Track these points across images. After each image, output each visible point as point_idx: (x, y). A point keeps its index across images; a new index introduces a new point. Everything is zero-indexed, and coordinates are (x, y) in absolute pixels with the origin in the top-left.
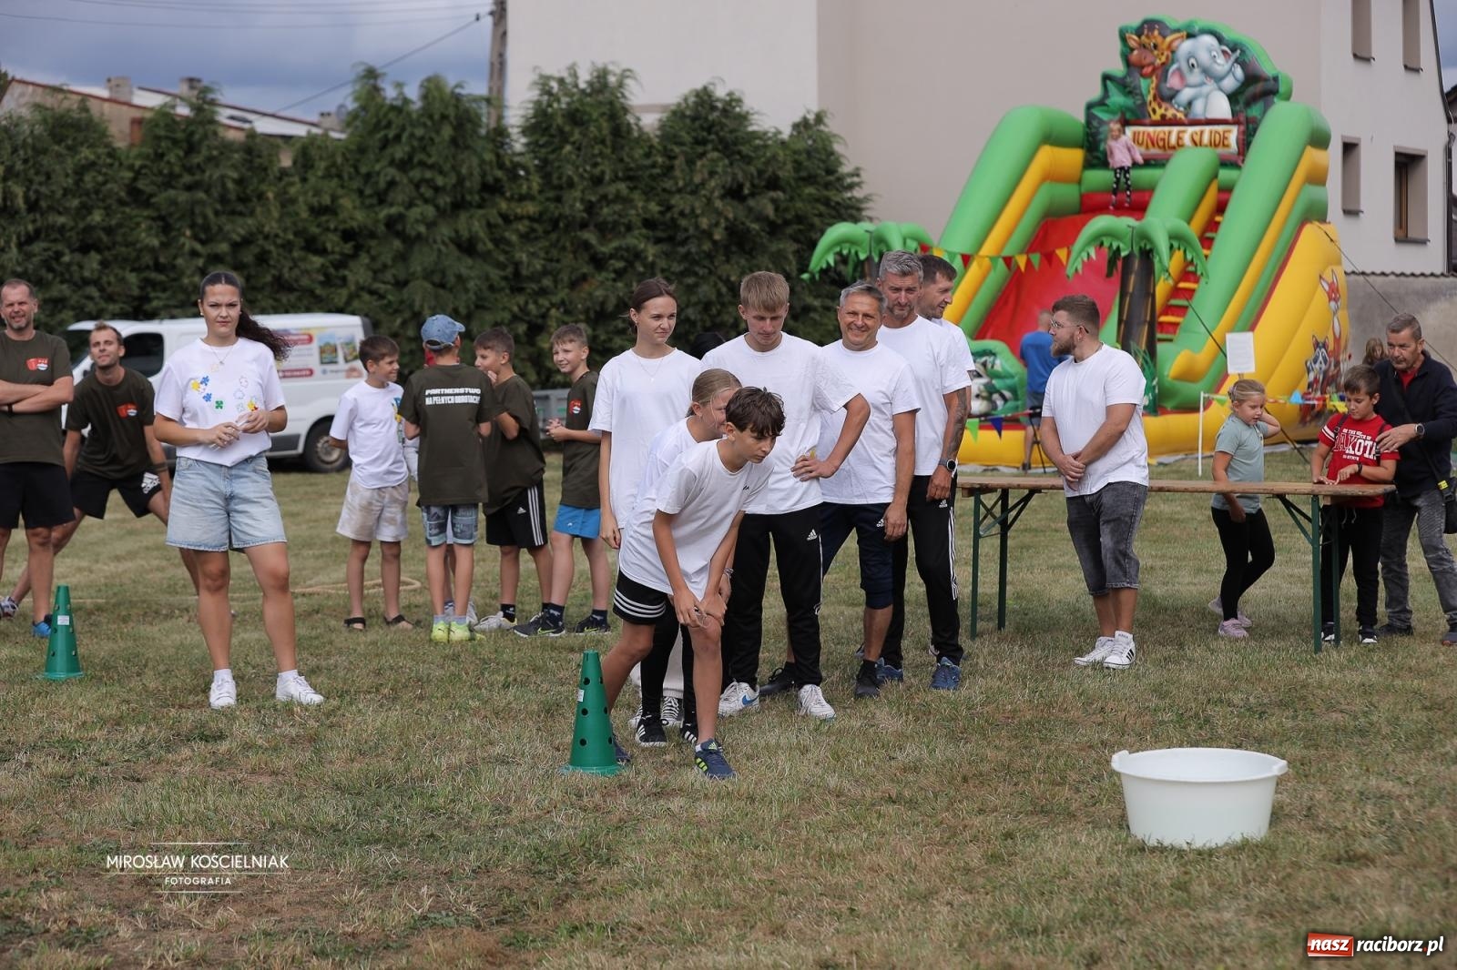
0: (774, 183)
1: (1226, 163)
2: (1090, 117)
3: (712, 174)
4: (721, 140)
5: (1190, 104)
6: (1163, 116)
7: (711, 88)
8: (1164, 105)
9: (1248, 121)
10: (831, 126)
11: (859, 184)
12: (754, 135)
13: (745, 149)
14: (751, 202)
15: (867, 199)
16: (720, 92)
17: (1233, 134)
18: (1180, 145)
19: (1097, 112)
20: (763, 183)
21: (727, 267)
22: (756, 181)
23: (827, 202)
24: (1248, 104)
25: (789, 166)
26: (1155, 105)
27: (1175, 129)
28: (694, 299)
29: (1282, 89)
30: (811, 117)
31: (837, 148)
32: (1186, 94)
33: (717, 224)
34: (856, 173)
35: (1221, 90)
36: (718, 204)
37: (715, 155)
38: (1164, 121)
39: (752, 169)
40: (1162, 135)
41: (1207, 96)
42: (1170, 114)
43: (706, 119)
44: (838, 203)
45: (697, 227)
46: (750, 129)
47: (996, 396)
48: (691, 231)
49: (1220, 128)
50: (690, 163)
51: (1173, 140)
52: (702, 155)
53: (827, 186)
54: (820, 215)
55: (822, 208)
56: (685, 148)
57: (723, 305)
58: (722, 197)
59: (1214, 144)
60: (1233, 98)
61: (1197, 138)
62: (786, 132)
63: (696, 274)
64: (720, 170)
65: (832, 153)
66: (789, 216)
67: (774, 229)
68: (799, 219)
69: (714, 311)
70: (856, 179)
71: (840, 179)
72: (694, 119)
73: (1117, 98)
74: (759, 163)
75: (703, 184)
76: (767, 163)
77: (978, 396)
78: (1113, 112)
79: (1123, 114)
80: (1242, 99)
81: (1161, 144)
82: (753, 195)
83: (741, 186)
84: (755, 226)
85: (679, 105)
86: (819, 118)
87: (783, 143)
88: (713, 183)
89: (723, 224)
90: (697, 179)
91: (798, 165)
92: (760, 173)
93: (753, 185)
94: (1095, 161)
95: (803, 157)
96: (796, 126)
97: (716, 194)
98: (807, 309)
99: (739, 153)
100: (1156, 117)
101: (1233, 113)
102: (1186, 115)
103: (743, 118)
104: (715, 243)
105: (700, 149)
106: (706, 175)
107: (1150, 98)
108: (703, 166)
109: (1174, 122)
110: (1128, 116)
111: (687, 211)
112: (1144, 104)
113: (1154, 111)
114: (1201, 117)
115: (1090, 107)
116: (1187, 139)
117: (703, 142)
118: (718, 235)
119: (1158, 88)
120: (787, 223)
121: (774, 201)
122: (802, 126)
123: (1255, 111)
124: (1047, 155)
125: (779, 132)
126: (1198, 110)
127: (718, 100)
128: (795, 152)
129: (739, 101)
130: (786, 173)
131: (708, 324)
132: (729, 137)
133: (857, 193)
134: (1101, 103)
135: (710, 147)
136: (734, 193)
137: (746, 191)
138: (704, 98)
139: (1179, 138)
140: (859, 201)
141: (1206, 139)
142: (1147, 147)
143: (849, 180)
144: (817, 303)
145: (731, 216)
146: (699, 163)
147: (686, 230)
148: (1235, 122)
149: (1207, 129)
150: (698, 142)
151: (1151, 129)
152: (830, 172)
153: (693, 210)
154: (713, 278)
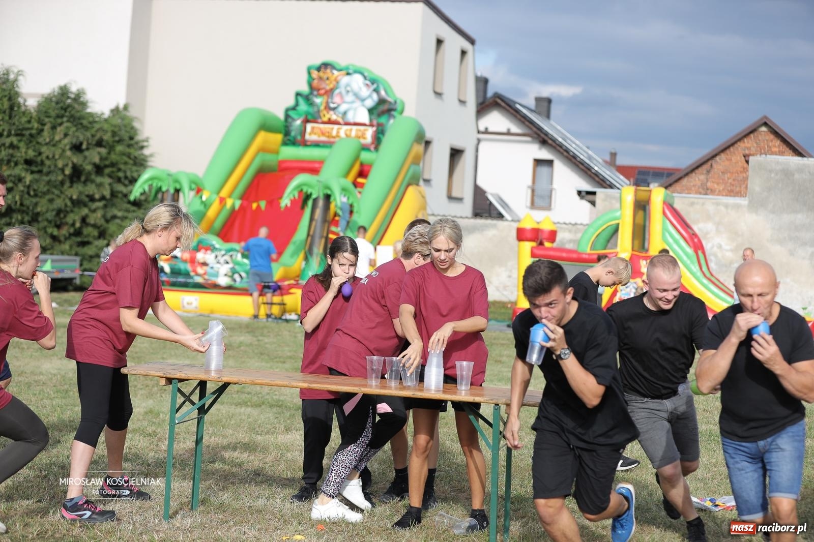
0: (100, 144)
1: (365, 148)
2: (287, 116)
3: (66, 135)
4: (72, 116)
5: (345, 113)
6: (329, 119)
7: (68, 86)
8: (332, 112)
9: (379, 125)
10: (133, 112)
11: (147, 146)
12: (91, 114)
13: (85, 122)
14: (87, 153)
15: (151, 155)
16: (74, 89)
17: (370, 132)
18: (338, 136)
19: (291, 113)
20: (94, 142)
21: (71, 190)
22: (90, 141)
23: (129, 156)
24: (380, 115)
25: (109, 134)
26: (325, 112)
27: (336, 127)
28: (51, 207)
29: (399, 108)
30: (121, 106)
31: (136, 124)
32: (343, 108)
33: (67, 165)
34: (147, 140)
35: (364, 105)
36: (69, 153)
37: (69, 124)
38: (330, 122)
39: (88, 134)
40: (328, 130)
41: (355, 109)
42: (334, 117)
43: (64, 103)
44: (136, 157)
45: (56, 166)
46: (89, 110)
47: (236, 276)
48: (52, 168)
49: (362, 128)
50: (54, 128)
51: (334, 133)
52: (61, 124)
53: (129, 146)
54: (126, 163)
55: (125, 159)
56: (51, 120)
57: (67, 212)
58: (71, 149)
59: (358, 137)
60: (371, 111)
61: (348, 133)
62: (107, 114)
63: (53, 193)
64: (70, 133)
65: (132, 128)
66: (107, 163)
67: (99, 169)
68: (113, 165)
69: (62, 215)
70: (145, 144)
71: (137, 143)
72: (57, 103)
73: (303, 107)
74: (93, 131)
75: (60, 141)
76: (98, 130)
77: (226, 275)
78: (300, 115)
79: (306, 116)
80: (375, 112)
81: (327, 134)
82: (88, 149)
83: (81, 144)
84: (89, 168)
85: (49, 94)
86: (126, 108)
87: (106, 120)
88: (66, 141)
89: (70, 165)
90: (57, 138)
91: (114, 134)
92: (93, 136)
93: (88, 144)
94: (288, 142)
95: (116, 129)
96: (112, 111)
97: (68, 147)
98: (114, 217)
99: (81, 124)
100: (325, 119)
101: (371, 120)
102: (343, 119)
103: (84, 104)
104: (65, 175)
105: (59, 121)
106: (62, 136)
107: (322, 108)
108: (61, 130)
109: (336, 123)
110: (310, 117)
111: (51, 156)
112: (319, 111)
113: (324, 115)
114: (352, 121)
115: (287, 110)
116: (342, 134)
117: (62, 117)
118: (68, 171)
119: (327, 103)
120: (106, 166)
121: (99, 153)
122: (116, 111)
123: (383, 120)
124: (262, 136)
125: (103, 114)
126: (350, 118)
127: (71, 93)
128: (112, 125)
129: (84, 93)
130: (107, 137)
131: (58, 223)
132: (78, 115)
133: (146, 152)
134: (294, 108)
135: (65, 119)
136: (77, 148)
137: (84, 146)
138: (64, 91)
139: (338, 132)
140: (146, 156)
141: (353, 134)
142: (319, 136)
143: (141, 144)
144: (120, 214)
145: (75, 160)
146: (59, 129)
147: (49, 167)
148: (371, 125)
149: (355, 128)
150: (58, 116)
151: (322, 126)
152: (131, 138)
153: (54, 157)
154: (63, 196)
